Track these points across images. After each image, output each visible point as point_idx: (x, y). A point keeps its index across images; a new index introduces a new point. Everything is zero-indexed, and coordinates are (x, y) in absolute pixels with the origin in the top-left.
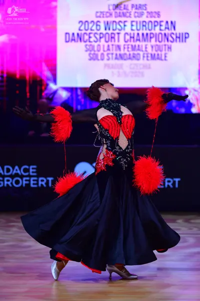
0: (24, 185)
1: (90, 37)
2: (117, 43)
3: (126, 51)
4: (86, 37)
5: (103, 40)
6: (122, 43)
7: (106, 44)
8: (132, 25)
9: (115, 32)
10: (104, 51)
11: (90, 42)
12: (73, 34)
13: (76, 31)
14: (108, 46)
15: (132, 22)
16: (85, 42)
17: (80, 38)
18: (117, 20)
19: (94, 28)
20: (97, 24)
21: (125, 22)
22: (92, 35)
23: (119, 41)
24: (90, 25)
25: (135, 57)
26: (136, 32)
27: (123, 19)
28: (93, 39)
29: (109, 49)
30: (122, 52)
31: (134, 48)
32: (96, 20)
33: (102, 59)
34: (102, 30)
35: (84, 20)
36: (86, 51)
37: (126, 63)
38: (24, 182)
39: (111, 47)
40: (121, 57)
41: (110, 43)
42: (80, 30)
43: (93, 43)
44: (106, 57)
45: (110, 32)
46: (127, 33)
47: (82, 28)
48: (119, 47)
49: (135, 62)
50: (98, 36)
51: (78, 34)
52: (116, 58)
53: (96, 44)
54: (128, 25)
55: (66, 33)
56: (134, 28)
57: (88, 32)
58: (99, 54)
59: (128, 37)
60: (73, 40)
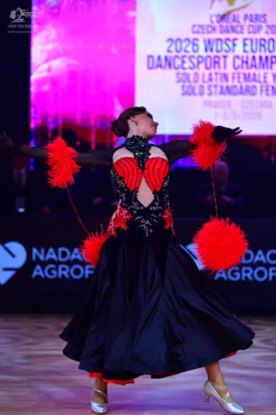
0: (87, 276)
1: (183, 62)
2: (222, 70)
3: (236, 82)
4: (178, 62)
5: (202, 66)
6: (230, 70)
7: (207, 73)
8: (245, 45)
9: (220, 54)
10: (204, 82)
11: (183, 68)
12: (159, 57)
13: (163, 53)
14: (210, 75)
15: (245, 40)
16: (176, 68)
17: (169, 63)
18: (224, 36)
19: (190, 48)
20: (194, 43)
21: (235, 39)
22: (186, 59)
23: (225, 67)
24: (184, 45)
25: (249, 91)
26: (250, 55)
27: (231, 36)
28: (188, 64)
29: (210, 80)
30: (230, 83)
31: (247, 77)
32: (191, 36)
33: (201, 94)
34: (202, 52)
35: (174, 38)
36: (178, 82)
37: (236, 100)
38: (87, 272)
39: (214, 76)
40: (229, 91)
41: (212, 71)
42: (169, 51)
43: (188, 71)
44: (206, 91)
45: (213, 54)
46: (237, 57)
47: (173, 48)
48: (225, 77)
49: (248, 98)
50: (195, 61)
51: (166, 58)
52: (222, 93)
53: (192, 73)
54: (239, 44)
55: (149, 57)
56: (248, 48)
57: (181, 54)
58: (197, 85)
59: (238, 62)
60: (159, 66)
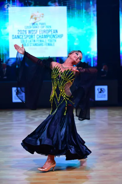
1: (23, 37)
2: (34, 39)
3: (37, 42)
4: (21, 37)
5: (28, 38)
6: (36, 39)
7: (29, 40)
8: (40, 32)
9: (33, 34)
10: (28, 42)
11: (23, 38)
12: (16, 36)
13: (17, 35)
14: (30, 41)
15: (40, 30)
16: (21, 38)
17: (18, 37)
18: (34, 29)
19: (24, 33)
20: (25, 31)
21: (37, 30)
22: (23, 36)
23: (34, 38)
24: (23, 32)
25: (41, 45)
26: (41, 35)
28: (24, 37)
29: (30, 42)
30: (36, 42)
31: (41, 41)
32: (25, 29)
33: (28, 46)
34: (28, 34)
35: (20, 30)
36: (21, 42)
37: (38, 47)
39: (31, 41)
40: (36, 45)
41: (31, 39)
42: (18, 34)
43: (24, 39)
44: (29, 45)
45: (31, 34)
46: (37, 35)
47: (19, 33)
48: (35, 41)
49: (41, 47)
50: (26, 36)
51: (18, 36)
52: (34, 45)
53: (25, 40)
54: (38, 31)
55: (13, 35)
56: (41, 32)
57: (22, 34)
58: (27, 44)
59: (38, 37)
60: (16, 38)
